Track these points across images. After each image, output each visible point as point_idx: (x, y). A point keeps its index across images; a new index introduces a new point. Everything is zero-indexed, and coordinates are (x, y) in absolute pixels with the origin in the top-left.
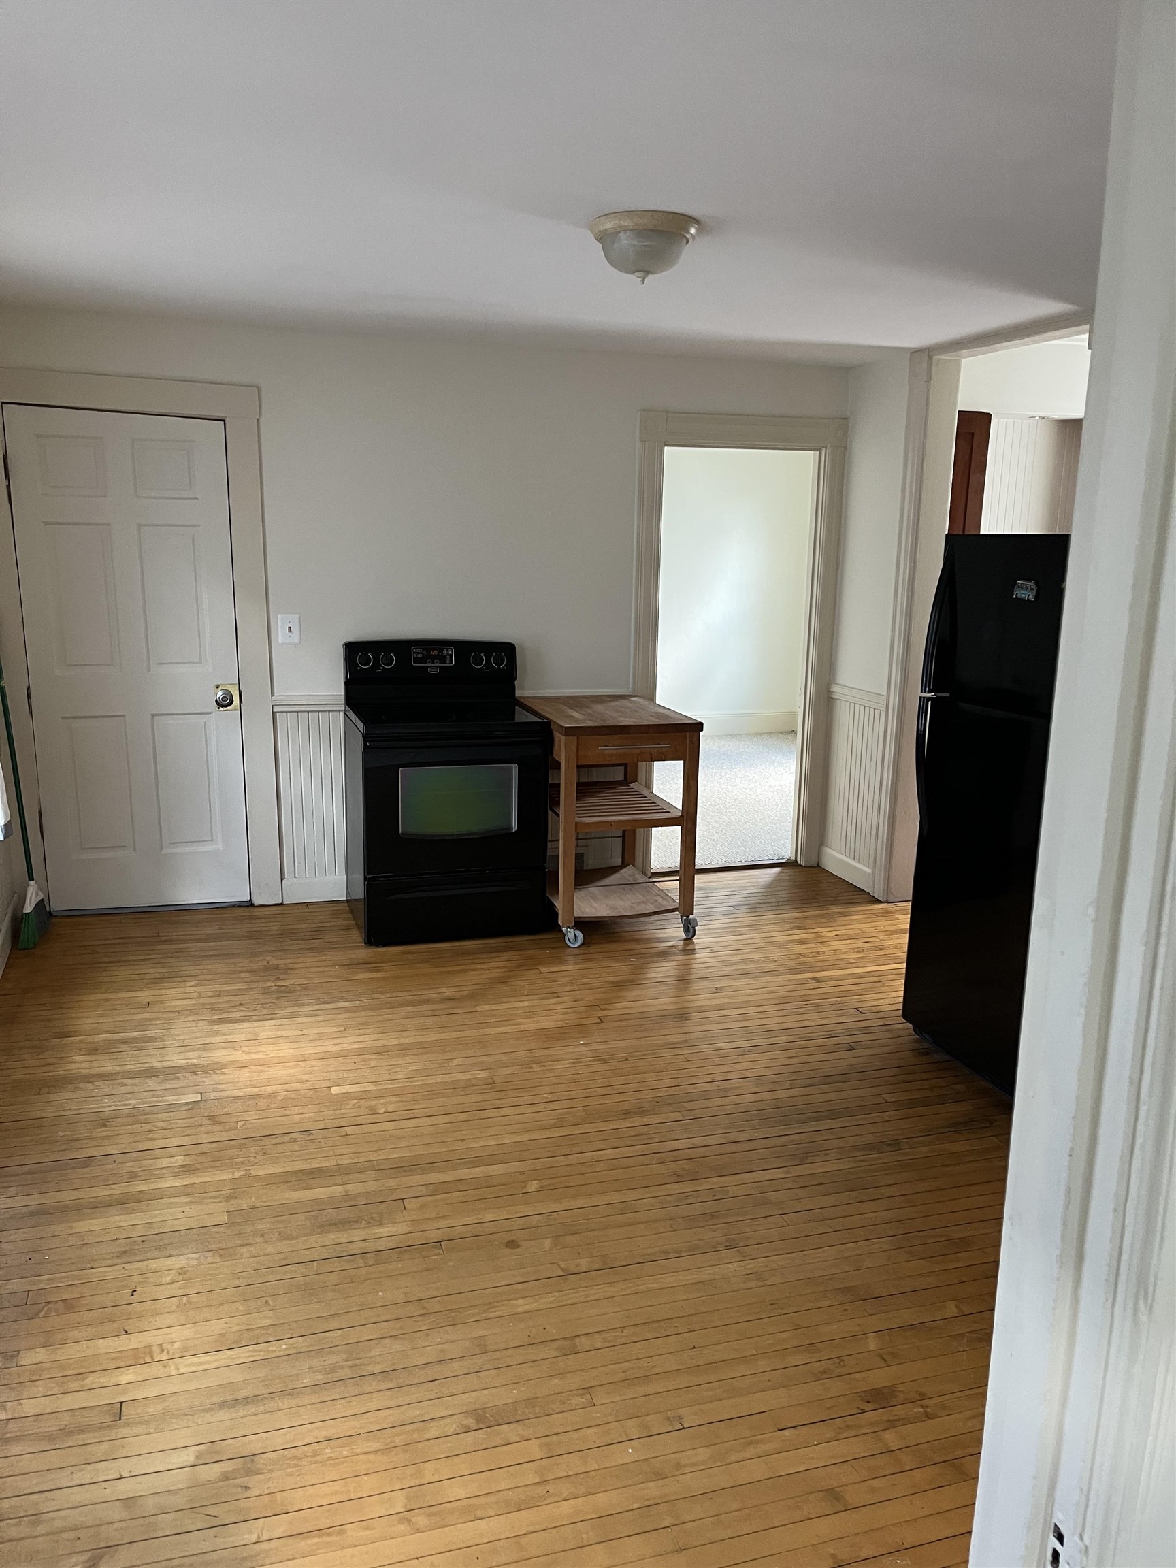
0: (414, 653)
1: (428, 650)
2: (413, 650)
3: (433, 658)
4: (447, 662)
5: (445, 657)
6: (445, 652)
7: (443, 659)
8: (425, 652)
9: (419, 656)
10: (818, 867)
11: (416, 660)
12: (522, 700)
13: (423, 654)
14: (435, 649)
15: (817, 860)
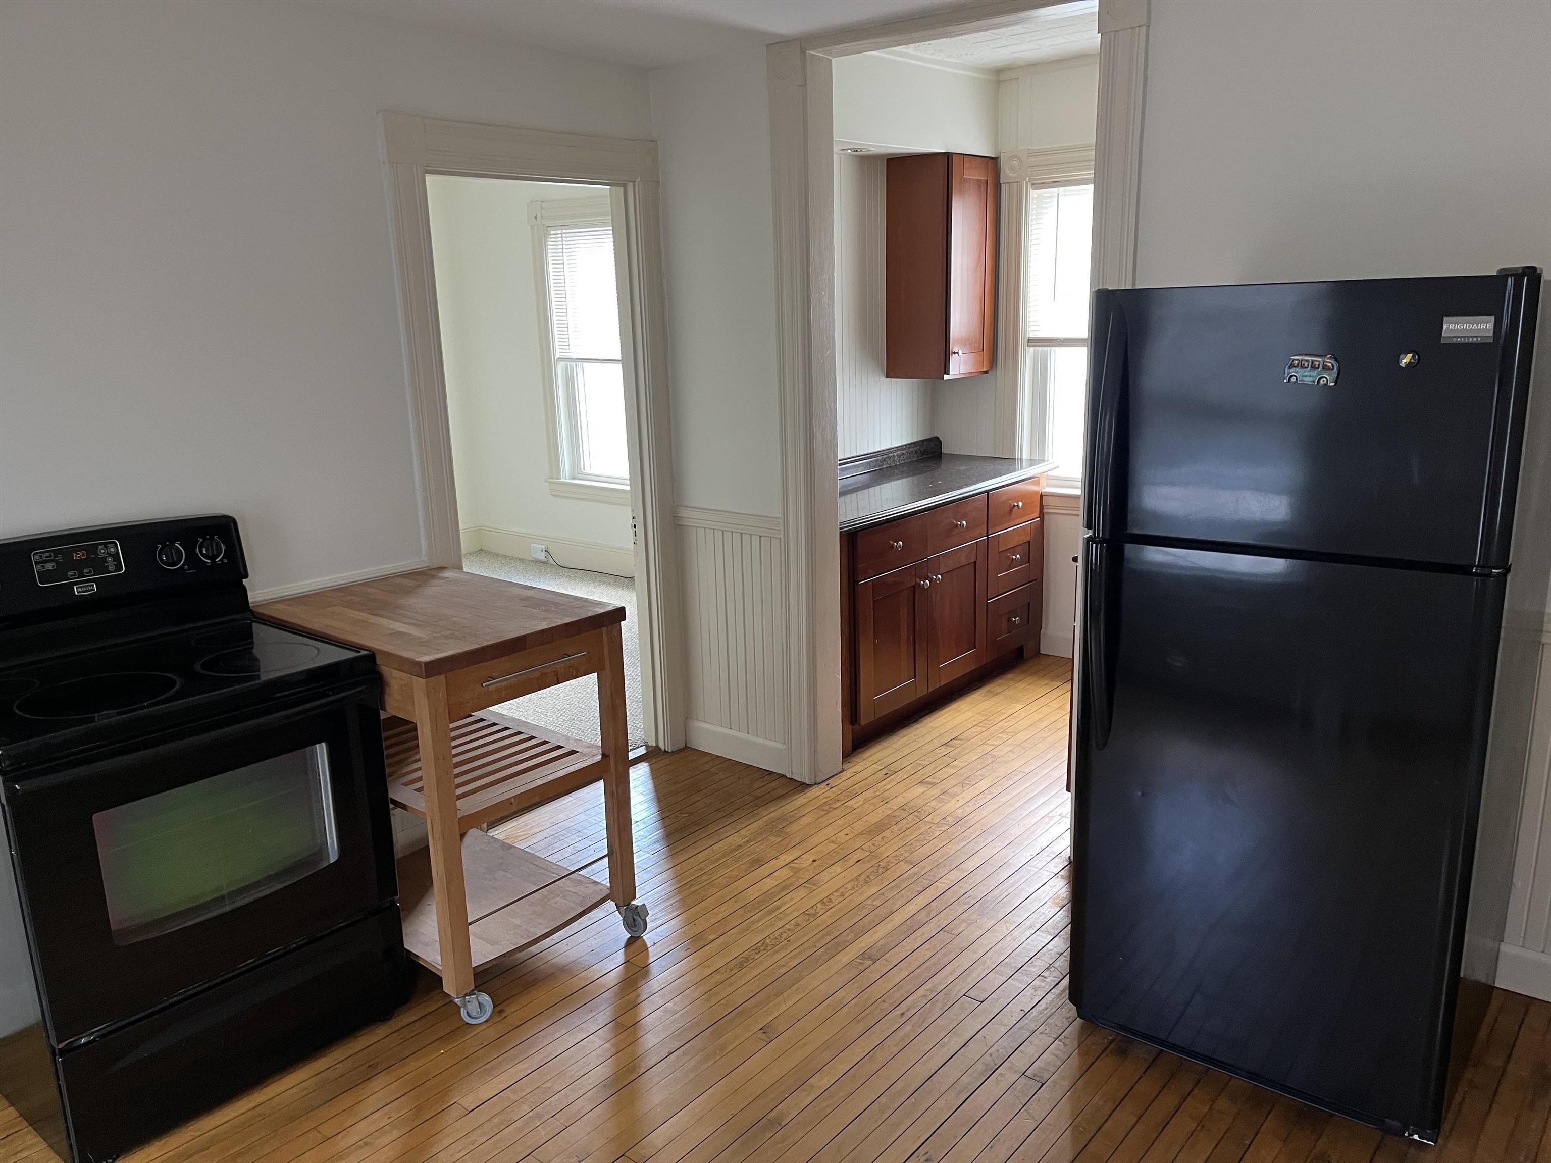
0: (37, 563)
1: (68, 553)
2: (34, 558)
3: (79, 567)
4: (110, 568)
5: (104, 560)
6: (102, 551)
7: (99, 565)
8: (60, 558)
9: (49, 566)
10: (686, 749)
11: (46, 576)
12: (261, 610)
13: (57, 562)
14: (80, 549)
15: (684, 740)
